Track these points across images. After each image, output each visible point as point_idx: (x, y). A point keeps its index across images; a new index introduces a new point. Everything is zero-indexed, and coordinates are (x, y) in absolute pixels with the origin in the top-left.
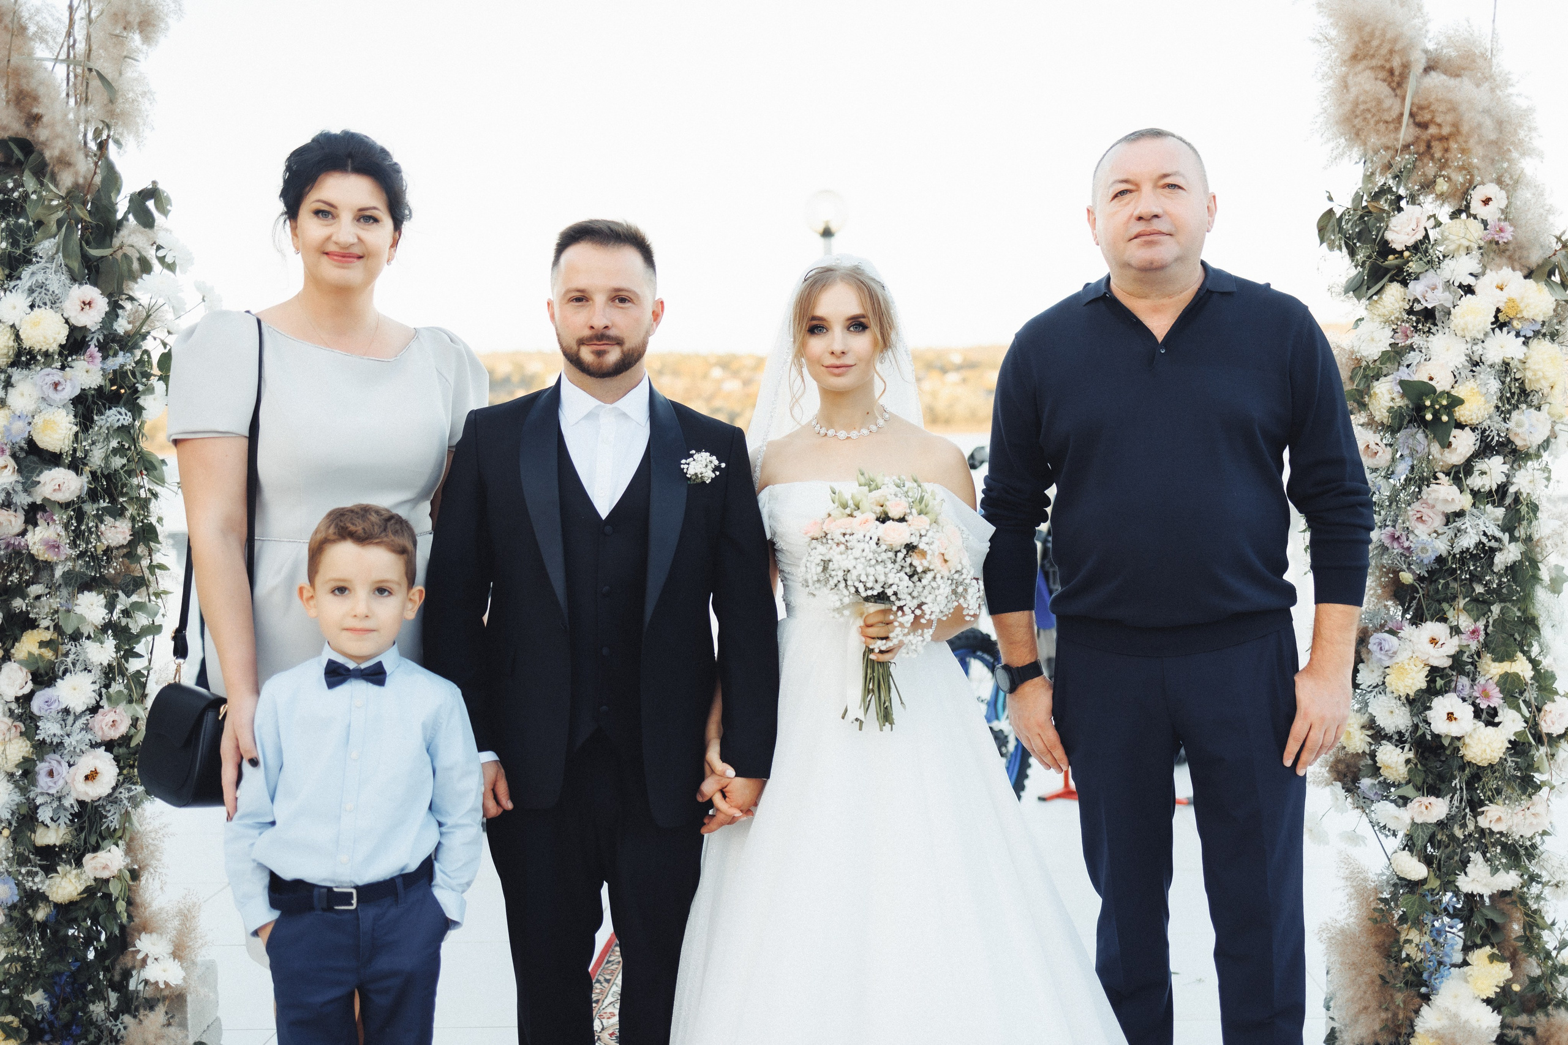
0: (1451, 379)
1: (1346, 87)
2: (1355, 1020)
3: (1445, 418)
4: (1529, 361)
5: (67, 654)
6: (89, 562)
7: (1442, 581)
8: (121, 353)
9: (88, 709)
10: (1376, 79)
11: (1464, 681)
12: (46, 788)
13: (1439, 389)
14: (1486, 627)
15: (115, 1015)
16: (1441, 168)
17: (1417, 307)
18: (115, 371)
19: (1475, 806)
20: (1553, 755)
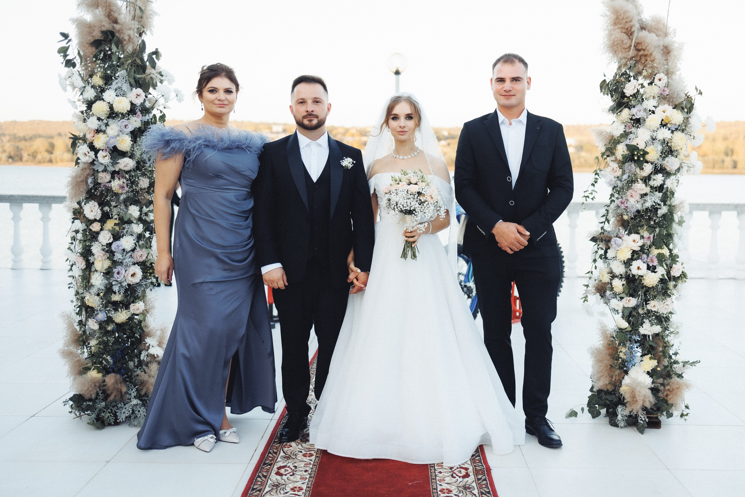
0: (644, 145)
1: (611, 35)
2: (599, 379)
3: (642, 159)
4: (673, 139)
5: (124, 228)
6: (135, 194)
7: (638, 219)
8: (147, 115)
9: (131, 250)
10: (622, 32)
11: (645, 256)
12: (116, 278)
13: (640, 148)
14: (654, 237)
15: (137, 367)
16: (645, 66)
17: (634, 118)
18: (145, 122)
19: (646, 301)
20: (676, 285)
